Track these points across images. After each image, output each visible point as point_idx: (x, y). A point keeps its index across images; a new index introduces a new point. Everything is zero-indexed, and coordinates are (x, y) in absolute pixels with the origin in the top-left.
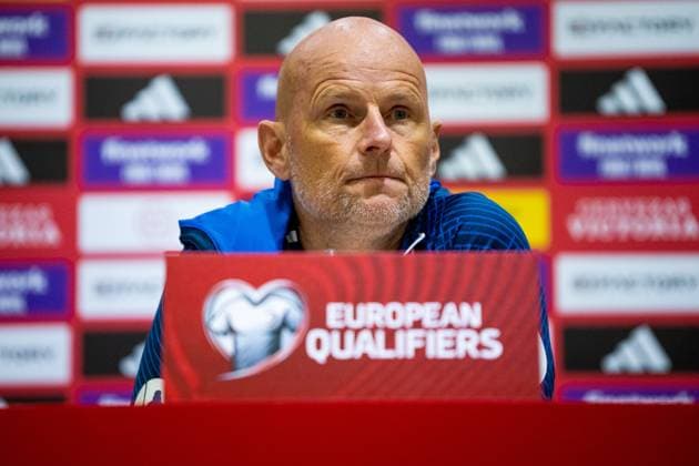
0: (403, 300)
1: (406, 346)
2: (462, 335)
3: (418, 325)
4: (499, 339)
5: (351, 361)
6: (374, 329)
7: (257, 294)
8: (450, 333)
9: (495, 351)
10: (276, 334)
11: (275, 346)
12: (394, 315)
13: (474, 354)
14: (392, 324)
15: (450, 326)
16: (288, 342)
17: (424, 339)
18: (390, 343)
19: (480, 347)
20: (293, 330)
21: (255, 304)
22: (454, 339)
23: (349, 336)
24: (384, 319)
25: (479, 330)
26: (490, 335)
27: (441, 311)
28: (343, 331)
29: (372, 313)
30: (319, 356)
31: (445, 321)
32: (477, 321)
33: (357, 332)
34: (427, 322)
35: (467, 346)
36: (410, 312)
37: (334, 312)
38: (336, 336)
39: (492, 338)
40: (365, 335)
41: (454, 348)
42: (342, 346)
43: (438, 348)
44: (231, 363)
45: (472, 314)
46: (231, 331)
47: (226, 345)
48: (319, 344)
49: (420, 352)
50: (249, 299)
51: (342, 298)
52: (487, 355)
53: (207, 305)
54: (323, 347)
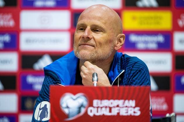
0: (114, 99)
1: (115, 112)
2: (130, 109)
3: (118, 106)
4: (140, 110)
5: (100, 116)
6: (106, 107)
7: (75, 97)
8: (126, 108)
9: (138, 113)
10: (80, 108)
11: (79, 112)
12: (112, 103)
13: (133, 114)
14: (111, 106)
15: (126, 107)
16: (83, 110)
17: (119, 110)
18: (110, 111)
19: (134, 112)
20: (84, 107)
21: (74, 100)
22: (127, 110)
23: (99, 109)
25: (134, 108)
26: (137, 109)
27: (124, 102)
28: (98, 107)
29: (106, 103)
30: (91, 114)
31: (125, 105)
32: (134, 105)
33: (102, 108)
34: (121, 105)
35: (131, 112)
36: (116, 102)
37: (96, 102)
38: (96, 109)
40: (104, 109)
41: (127, 112)
42: (97, 112)
43: (123, 113)
44: (67, 116)
45: (132, 103)
46: (68, 107)
47: (66, 111)
48: (91, 111)
49: (118, 113)
50: (72, 98)
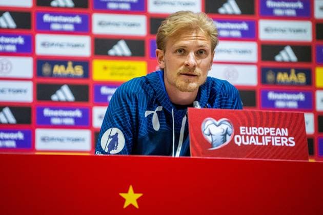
0: (263, 126)
1: (266, 141)
2: (282, 138)
3: (268, 134)
4: (293, 140)
5: (248, 145)
6: (255, 136)
7: (217, 123)
8: (279, 138)
9: (294, 144)
10: (225, 136)
11: (225, 141)
12: (261, 131)
13: (287, 145)
14: (260, 134)
15: (279, 135)
17: (271, 139)
18: (260, 141)
19: (288, 143)
20: (230, 135)
21: (217, 126)
22: (280, 140)
23: (247, 137)
24: (257, 132)
25: (288, 137)
26: (290, 139)
27: (275, 130)
28: (245, 136)
29: (254, 130)
30: (239, 144)
31: (277, 134)
32: (287, 134)
33: (250, 136)
34: (271, 134)
35: (284, 142)
36: (266, 130)
37: (242, 129)
38: (243, 137)
39: (292, 140)
40: (252, 137)
41: (280, 143)
42: (245, 141)
43: (275, 142)
44: (211, 145)
45: (285, 132)
46: (210, 134)
47: (209, 139)
48: (238, 140)
49: (270, 143)
50: (215, 124)
51: (244, 125)
52: (290, 145)
53: (203, 125)
54: (240, 141)
